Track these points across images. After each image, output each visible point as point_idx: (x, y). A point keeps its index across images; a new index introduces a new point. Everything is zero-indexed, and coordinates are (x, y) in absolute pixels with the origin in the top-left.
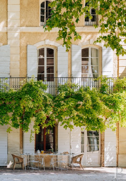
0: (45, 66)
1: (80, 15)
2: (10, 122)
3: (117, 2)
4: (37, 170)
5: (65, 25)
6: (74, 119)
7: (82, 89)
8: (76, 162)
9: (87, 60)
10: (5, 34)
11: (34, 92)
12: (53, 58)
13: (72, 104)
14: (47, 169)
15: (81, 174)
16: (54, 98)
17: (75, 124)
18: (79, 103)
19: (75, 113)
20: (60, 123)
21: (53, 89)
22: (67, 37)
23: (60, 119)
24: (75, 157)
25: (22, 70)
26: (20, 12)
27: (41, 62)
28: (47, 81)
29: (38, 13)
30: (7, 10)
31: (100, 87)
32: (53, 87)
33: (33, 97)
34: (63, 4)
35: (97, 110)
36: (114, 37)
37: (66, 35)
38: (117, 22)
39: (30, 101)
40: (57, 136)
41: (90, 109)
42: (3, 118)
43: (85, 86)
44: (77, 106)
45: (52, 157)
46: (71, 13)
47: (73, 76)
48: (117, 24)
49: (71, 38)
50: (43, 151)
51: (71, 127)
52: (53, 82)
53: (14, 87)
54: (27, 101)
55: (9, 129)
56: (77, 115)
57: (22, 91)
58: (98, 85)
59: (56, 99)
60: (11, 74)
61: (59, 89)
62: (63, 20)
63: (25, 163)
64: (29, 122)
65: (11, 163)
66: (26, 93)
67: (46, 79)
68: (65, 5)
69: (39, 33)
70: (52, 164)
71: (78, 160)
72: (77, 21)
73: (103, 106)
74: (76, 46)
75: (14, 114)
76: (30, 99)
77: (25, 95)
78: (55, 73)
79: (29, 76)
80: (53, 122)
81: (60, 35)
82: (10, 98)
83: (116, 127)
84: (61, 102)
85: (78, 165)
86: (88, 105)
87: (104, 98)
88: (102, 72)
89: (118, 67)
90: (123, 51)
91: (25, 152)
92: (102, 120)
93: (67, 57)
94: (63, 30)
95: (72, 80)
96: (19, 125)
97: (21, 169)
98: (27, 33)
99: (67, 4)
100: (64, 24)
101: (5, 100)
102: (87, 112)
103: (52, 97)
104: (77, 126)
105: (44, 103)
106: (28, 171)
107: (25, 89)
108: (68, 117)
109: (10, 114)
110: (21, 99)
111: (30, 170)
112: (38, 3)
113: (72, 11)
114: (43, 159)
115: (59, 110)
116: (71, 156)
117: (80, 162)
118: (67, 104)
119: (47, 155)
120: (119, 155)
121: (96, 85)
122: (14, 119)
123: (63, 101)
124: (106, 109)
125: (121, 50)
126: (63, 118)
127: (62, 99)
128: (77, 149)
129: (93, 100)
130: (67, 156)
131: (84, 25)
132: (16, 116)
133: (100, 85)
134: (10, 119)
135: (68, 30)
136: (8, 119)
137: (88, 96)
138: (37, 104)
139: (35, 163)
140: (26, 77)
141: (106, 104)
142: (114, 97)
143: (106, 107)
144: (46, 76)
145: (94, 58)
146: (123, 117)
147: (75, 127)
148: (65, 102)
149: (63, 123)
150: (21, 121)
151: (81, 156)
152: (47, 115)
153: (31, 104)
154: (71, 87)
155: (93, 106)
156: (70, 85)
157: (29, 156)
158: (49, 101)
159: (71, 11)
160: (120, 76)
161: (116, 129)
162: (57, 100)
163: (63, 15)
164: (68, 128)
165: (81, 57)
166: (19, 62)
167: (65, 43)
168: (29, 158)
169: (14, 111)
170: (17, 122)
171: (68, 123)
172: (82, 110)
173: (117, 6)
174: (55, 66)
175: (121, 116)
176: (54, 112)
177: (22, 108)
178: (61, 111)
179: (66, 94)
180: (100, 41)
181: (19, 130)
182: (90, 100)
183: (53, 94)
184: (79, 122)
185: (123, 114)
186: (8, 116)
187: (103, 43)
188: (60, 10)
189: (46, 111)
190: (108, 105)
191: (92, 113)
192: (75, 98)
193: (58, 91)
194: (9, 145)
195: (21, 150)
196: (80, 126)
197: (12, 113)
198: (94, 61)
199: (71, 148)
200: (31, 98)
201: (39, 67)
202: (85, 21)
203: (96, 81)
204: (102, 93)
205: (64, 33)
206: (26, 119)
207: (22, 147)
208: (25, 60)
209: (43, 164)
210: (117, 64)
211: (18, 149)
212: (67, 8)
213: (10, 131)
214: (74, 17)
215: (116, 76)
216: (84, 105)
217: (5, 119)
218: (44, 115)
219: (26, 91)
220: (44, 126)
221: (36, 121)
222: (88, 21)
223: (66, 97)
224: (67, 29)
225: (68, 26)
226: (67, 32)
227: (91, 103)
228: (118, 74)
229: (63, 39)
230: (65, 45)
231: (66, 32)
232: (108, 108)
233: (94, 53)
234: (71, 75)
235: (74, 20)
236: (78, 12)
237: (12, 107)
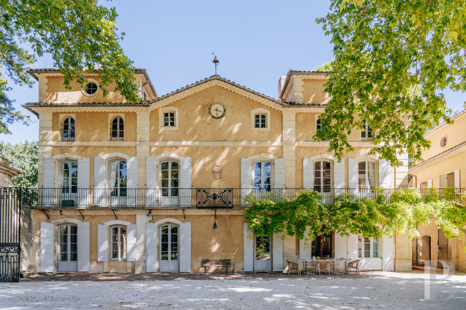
0: (322, 177)
1: (352, 127)
2: (285, 230)
3: (391, 116)
4: (312, 275)
5: (337, 137)
6: (350, 227)
7: (359, 200)
8: (352, 267)
9: (364, 173)
10: (280, 148)
11: (309, 201)
12: (329, 171)
13: (347, 213)
14: (323, 273)
15: (357, 279)
16: (330, 208)
17: (351, 232)
18: (355, 212)
19: (351, 221)
20: (337, 231)
21: (327, 199)
22: (338, 148)
23: (337, 227)
24: (352, 262)
25: (297, 181)
26: (296, 128)
27: (317, 174)
28: (324, 192)
29: (314, 129)
30: (282, 125)
31: (377, 197)
32: (329, 197)
33: (307, 206)
34: (333, 116)
35: (373, 219)
36: (388, 149)
37: (337, 147)
38: (391, 134)
39: (304, 211)
40: (334, 243)
41: (366, 218)
42: (277, 227)
43: (362, 197)
44: (354, 215)
45: (328, 262)
46: (342, 125)
47: (350, 187)
48: (390, 137)
49: (343, 149)
50: (318, 257)
51: (347, 234)
52: (329, 193)
53: (290, 197)
54: (301, 210)
55: (284, 236)
56: (353, 224)
57: (297, 201)
58: (374, 195)
59: (332, 208)
60: (286, 186)
61: (336, 200)
62: (334, 132)
63: (301, 268)
64: (304, 229)
65: (287, 268)
66: (301, 203)
67: (322, 190)
68: (335, 116)
69: (315, 147)
70: (328, 269)
71: (355, 265)
72: (349, 133)
73: (379, 215)
74: (353, 159)
75: (289, 223)
76: (305, 209)
77: (300, 205)
78: (331, 185)
79: (304, 187)
80: (329, 230)
81: (331, 146)
82: (285, 207)
83: (393, 234)
84: (337, 211)
85: (355, 270)
86: (363, 214)
87: (380, 207)
88: (379, 184)
89: (395, 179)
90: (398, 163)
91: (301, 258)
92: (378, 227)
93: (344, 170)
94: (334, 141)
95: (349, 190)
96: (294, 233)
97: (296, 274)
98: (303, 147)
99: (338, 115)
100: (335, 135)
101: (280, 209)
102: (363, 220)
103: (328, 206)
104: (353, 234)
105: (320, 212)
106: (303, 276)
107: (300, 199)
108: (345, 225)
109: (285, 223)
110: (295, 208)
111: (306, 275)
112: (314, 119)
113: (344, 123)
114: (319, 265)
115: (334, 218)
116: (348, 262)
117: (356, 268)
118: (343, 213)
119: (323, 261)
120: (396, 261)
121: (372, 195)
122: (289, 227)
123: (339, 211)
124: (383, 218)
125: (396, 162)
126: (340, 227)
127: (338, 209)
128: (355, 254)
129: (369, 209)
130: (343, 261)
131: (361, 140)
132: (291, 224)
133: (377, 195)
134: (285, 228)
135: (340, 142)
136: (283, 227)
137: (365, 206)
138: (311, 213)
139: (311, 268)
140: (302, 188)
141: (383, 213)
142: (391, 207)
143: (382, 216)
144: (322, 187)
145: (371, 171)
146: (399, 225)
147: (351, 234)
148: (341, 211)
149: (339, 231)
150: (296, 229)
151: (357, 262)
152: (323, 224)
153: (305, 213)
154: (348, 198)
155: (369, 215)
156: (346, 196)
157: (305, 262)
158: (325, 210)
159: (342, 123)
160: (398, 188)
161: (393, 237)
162: (333, 210)
163: (333, 127)
164: (344, 235)
165: (358, 170)
166: (295, 174)
167: (337, 154)
168: (305, 264)
169: (288, 220)
170: (292, 230)
171: (344, 230)
172: (358, 218)
173: (390, 120)
174: (331, 178)
175: (398, 224)
176: (330, 220)
177: (297, 217)
178: (337, 220)
179: (342, 204)
180: (374, 153)
181: (294, 237)
182: (366, 210)
183: (329, 204)
184: (356, 230)
185: (400, 222)
186: (282, 225)
187: (378, 155)
188: (330, 121)
189: (321, 220)
190: (385, 214)
191: (368, 222)
192: (352, 208)
193: (334, 201)
194: (284, 252)
195: (297, 256)
196: (356, 234)
197: (287, 222)
198: (371, 174)
199: (348, 254)
200: (305, 207)
201: (315, 179)
202: (362, 137)
203: (373, 192)
204: (379, 203)
205: (335, 145)
206: (301, 227)
207: (298, 253)
208: (301, 172)
209: (319, 269)
210: (394, 176)
211: (294, 255)
212: (338, 119)
213: (284, 239)
214: (345, 128)
215: (393, 188)
216: (360, 214)
217: (279, 227)
218: (319, 223)
219: (301, 201)
220: (320, 234)
221: (312, 230)
222: (365, 136)
223: (342, 207)
224: (338, 140)
225: (339, 137)
226: (339, 143)
227: (367, 212)
228: (395, 185)
229: (334, 150)
230: (337, 156)
231: (337, 144)
232: (384, 217)
233: (371, 166)
234: (348, 186)
235: (345, 132)
236: (350, 124)
237: (287, 216)
